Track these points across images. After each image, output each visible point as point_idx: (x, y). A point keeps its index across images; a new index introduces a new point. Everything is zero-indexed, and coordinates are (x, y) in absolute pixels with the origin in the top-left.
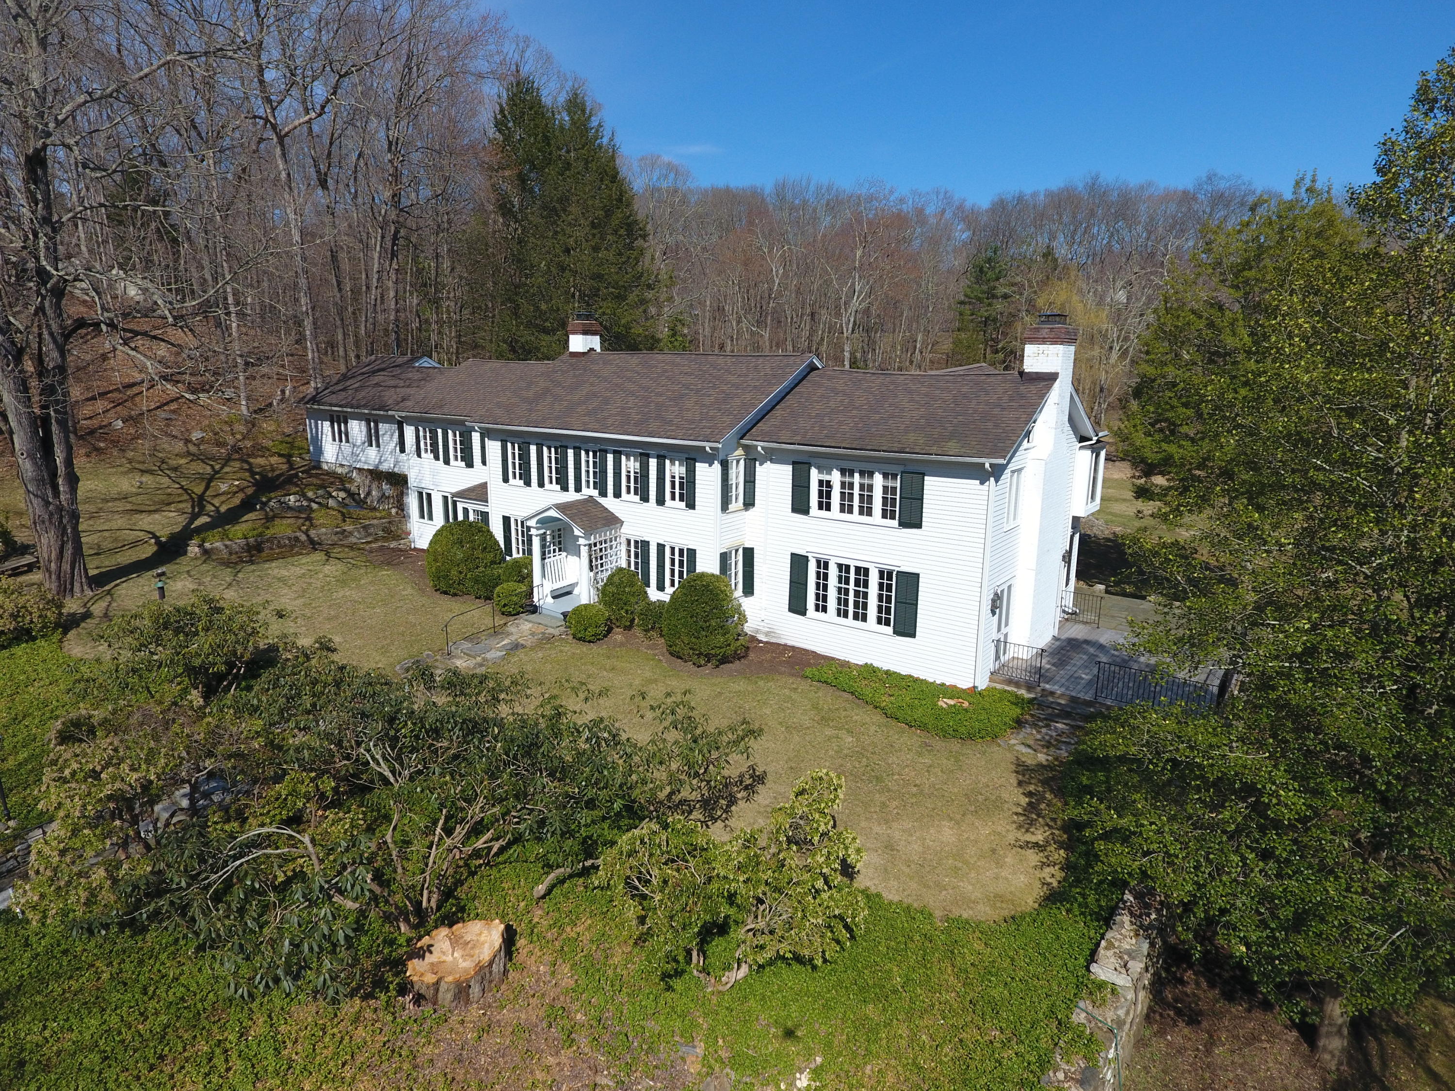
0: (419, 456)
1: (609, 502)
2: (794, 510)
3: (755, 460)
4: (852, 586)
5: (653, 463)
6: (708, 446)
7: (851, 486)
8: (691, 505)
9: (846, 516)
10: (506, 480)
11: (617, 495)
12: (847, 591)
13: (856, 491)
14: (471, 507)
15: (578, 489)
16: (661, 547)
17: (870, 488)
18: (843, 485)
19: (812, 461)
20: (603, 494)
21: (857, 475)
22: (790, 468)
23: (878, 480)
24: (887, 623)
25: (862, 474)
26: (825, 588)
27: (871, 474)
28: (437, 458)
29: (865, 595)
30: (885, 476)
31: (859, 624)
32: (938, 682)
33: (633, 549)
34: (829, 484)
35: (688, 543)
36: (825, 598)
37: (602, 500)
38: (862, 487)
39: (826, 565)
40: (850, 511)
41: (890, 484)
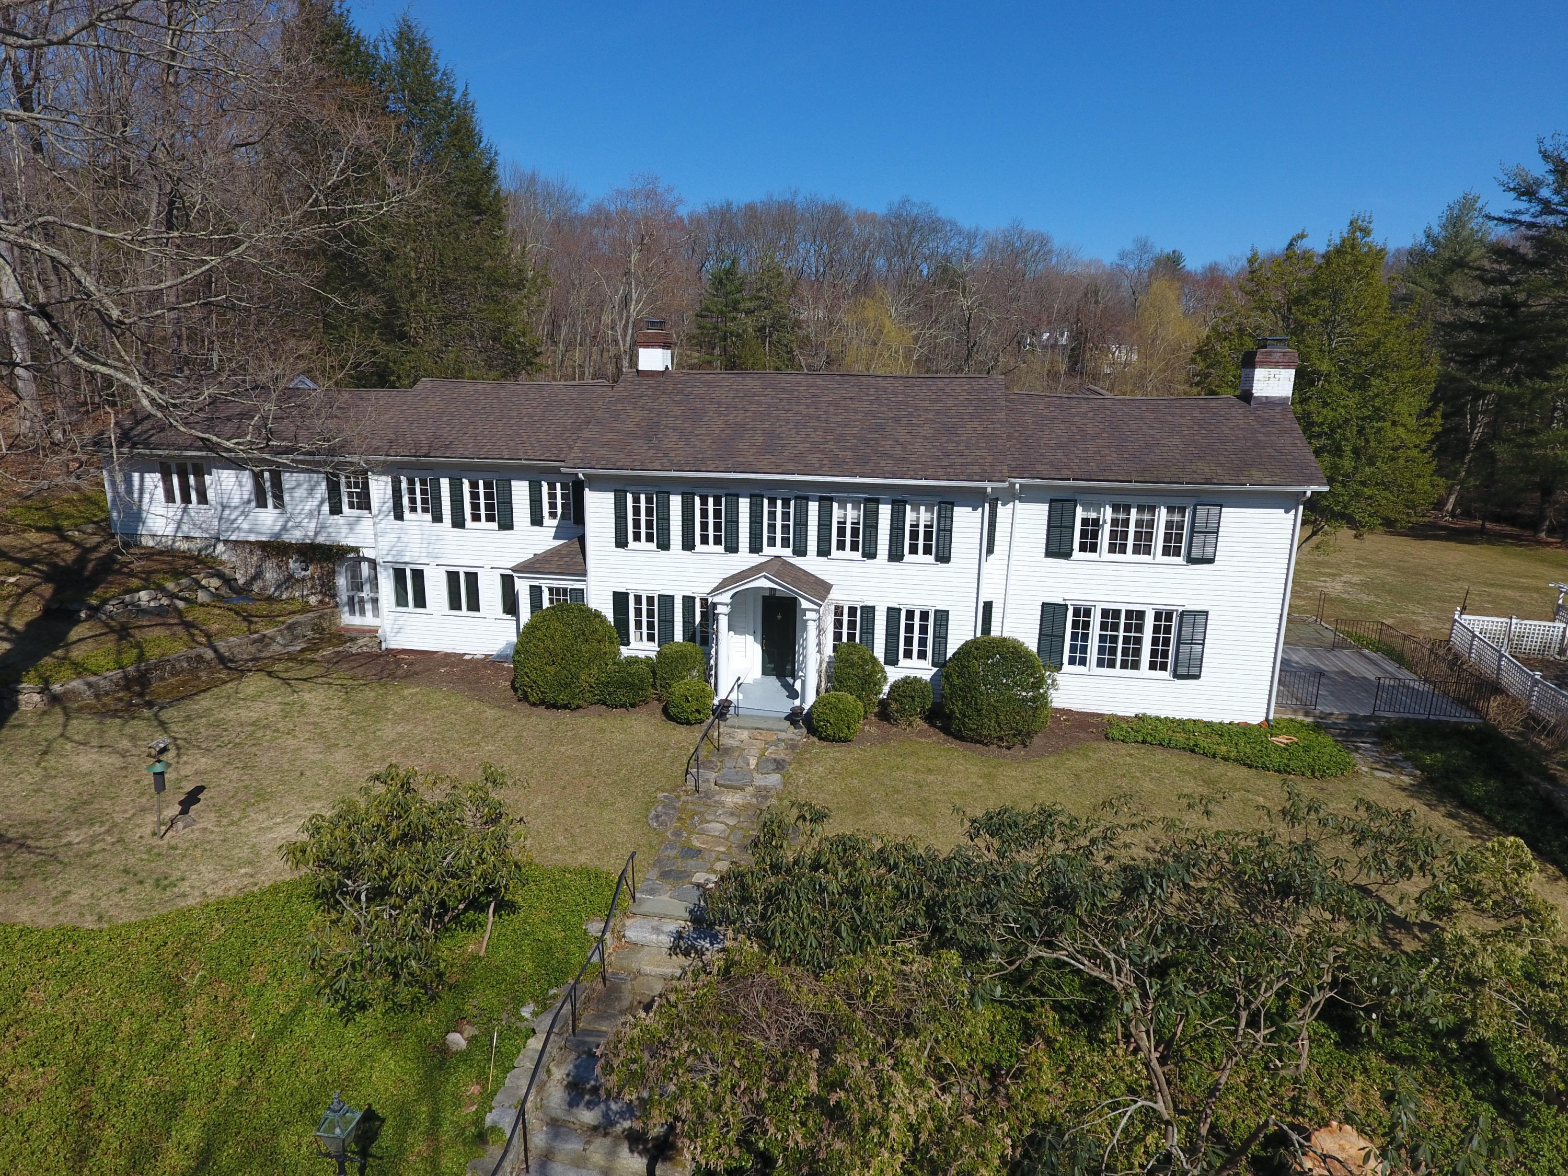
0: (399, 516)
1: (811, 563)
2: (1049, 554)
3: (997, 499)
4: (1121, 633)
5: (885, 511)
6: (989, 486)
7: (1126, 522)
8: (944, 558)
9: (1118, 557)
10: (621, 543)
11: (823, 551)
12: (1114, 639)
13: (1132, 529)
14: (545, 584)
15: (755, 548)
16: (893, 613)
17: (1151, 523)
18: (1115, 522)
19: (1078, 497)
20: (801, 551)
21: (1134, 511)
22: (1045, 507)
23: (1162, 515)
24: (1164, 667)
25: (1141, 509)
26: (1085, 637)
27: (1152, 509)
28: (438, 518)
29: (1138, 641)
30: (1171, 510)
31: (1129, 672)
32: (1226, 721)
33: (845, 618)
34: (1096, 522)
35: (933, 603)
36: (1084, 649)
37: (799, 562)
38: (1139, 523)
39: (1087, 612)
40: (1123, 550)
41: (1176, 518)
